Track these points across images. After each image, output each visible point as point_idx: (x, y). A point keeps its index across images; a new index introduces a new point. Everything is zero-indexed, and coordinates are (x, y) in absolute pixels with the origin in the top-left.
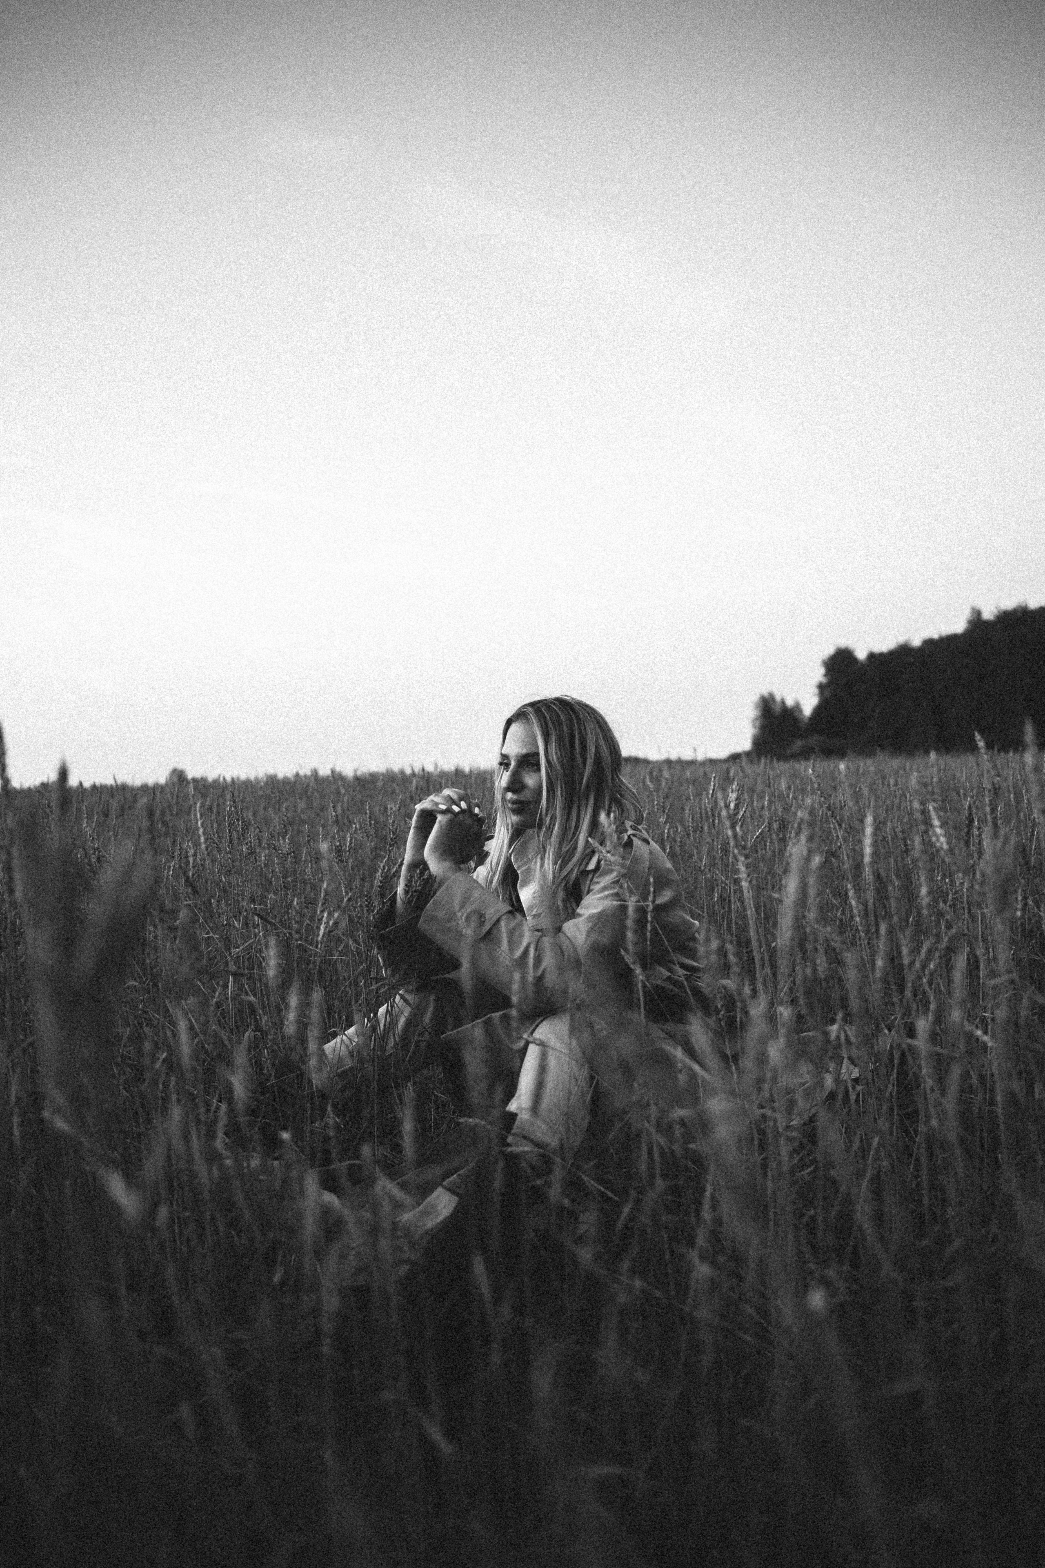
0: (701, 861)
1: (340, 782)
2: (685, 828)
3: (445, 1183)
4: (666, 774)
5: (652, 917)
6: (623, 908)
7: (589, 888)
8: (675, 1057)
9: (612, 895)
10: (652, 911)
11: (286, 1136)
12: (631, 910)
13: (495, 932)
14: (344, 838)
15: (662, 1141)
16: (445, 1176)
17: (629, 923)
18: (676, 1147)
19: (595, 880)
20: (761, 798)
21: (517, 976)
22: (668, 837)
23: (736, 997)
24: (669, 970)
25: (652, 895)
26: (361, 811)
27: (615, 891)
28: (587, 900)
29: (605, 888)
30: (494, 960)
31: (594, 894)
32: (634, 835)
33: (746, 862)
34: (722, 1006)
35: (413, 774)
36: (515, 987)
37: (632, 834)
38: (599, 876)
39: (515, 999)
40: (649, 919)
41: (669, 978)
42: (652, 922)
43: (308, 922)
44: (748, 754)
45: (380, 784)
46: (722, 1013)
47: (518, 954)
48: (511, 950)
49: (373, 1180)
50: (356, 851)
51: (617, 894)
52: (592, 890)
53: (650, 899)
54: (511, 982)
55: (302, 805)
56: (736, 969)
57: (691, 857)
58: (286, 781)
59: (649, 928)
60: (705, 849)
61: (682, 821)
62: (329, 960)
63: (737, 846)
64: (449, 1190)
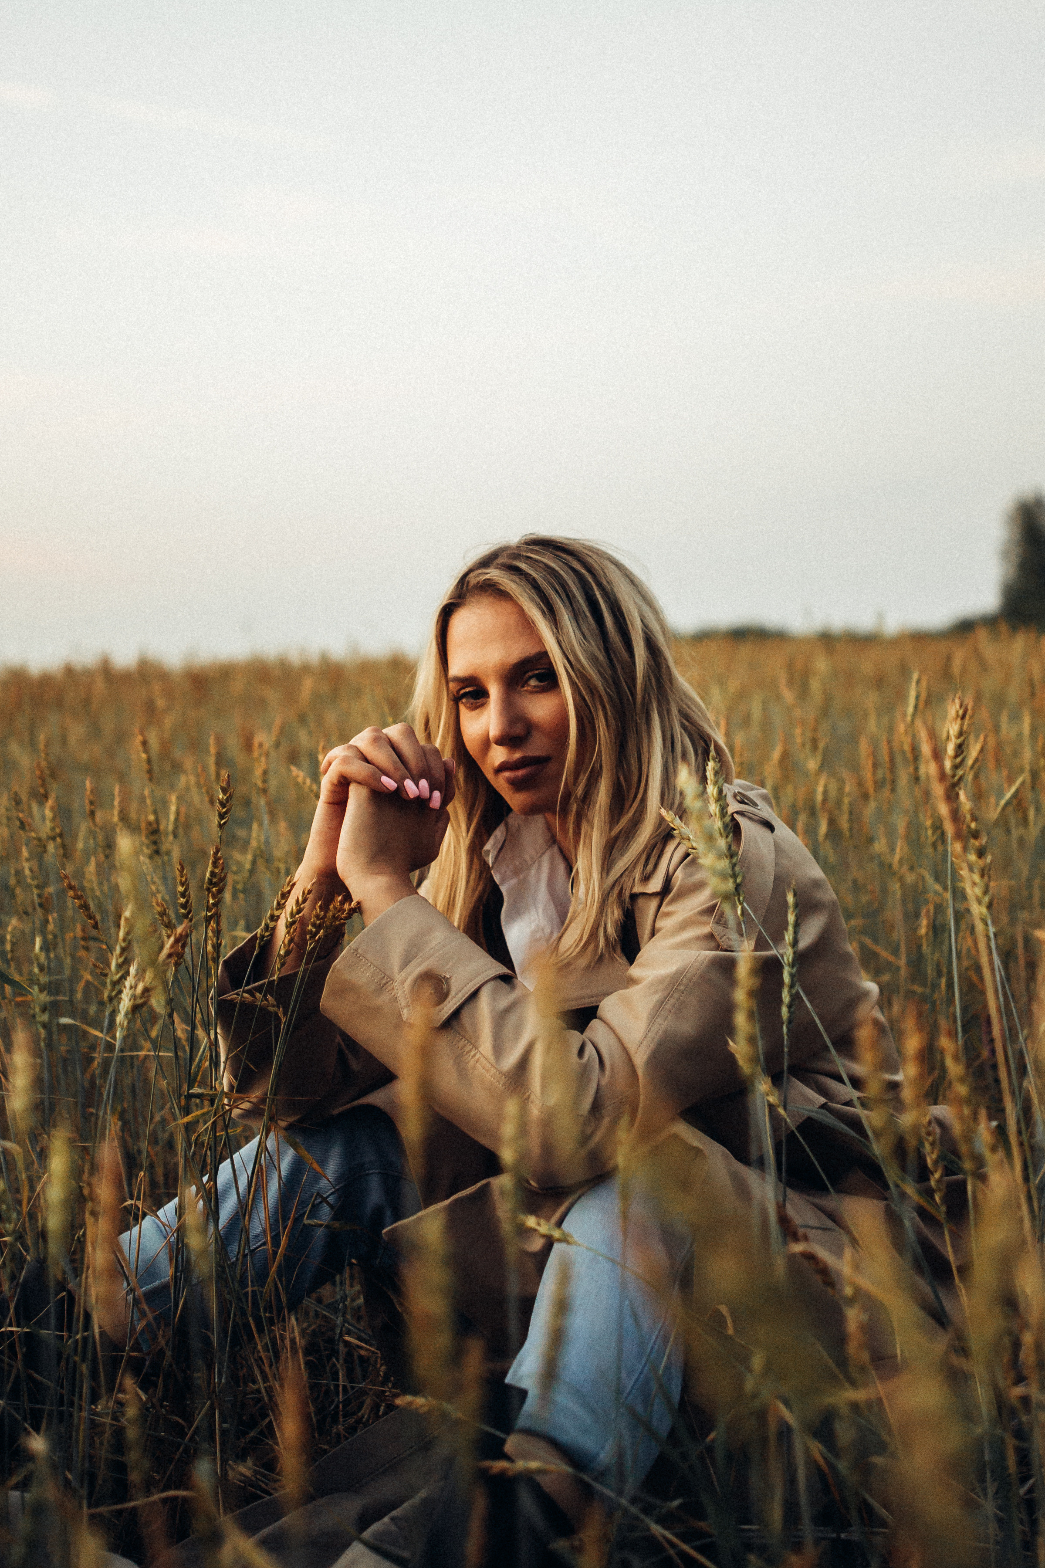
0: (892, 849)
1: (157, 687)
2: (860, 784)
3: (367, 1534)
4: (822, 664)
5: (792, 976)
6: (727, 967)
7: (654, 926)
8: (839, 1274)
9: (698, 938)
10: (792, 965)
11: (38, 1444)
12: (743, 970)
13: (465, 1015)
14: (165, 803)
15: (816, 1448)
16: (364, 1521)
17: (740, 996)
18: (843, 1466)
19: (664, 909)
20: (1015, 717)
21: (511, 1107)
22: (825, 800)
23: (963, 1148)
24: (822, 1090)
25: (791, 929)
26: (196, 746)
27: (706, 930)
28: (649, 950)
29: (684, 925)
30: (462, 1072)
31: (665, 937)
32: (741, 813)
33: (981, 862)
34: (936, 1162)
35: (306, 669)
36: (508, 1130)
37: (737, 812)
38: (672, 901)
39: (507, 1155)
40: (786, 978)
41: (823, 1106)
42: (792, 986)
43: (89, 978)
44: (990, 622)
45: (238, 686)
46: (937, 1175)
47: (511, 1059)
48: (498, 1050)
49: (215, 1539)
50: (187, 827)
51: (711, 936)
52: (659, 930)
53: (789, 936)
54: (500, 1116)
55: (77, 731)
56: (962, 1090)
57: (870, 840)
58: (46, 681)
59: (786, 997)
60: (901, 824)
61: (855, 768)
62: (132, 1057)
63: (958, 836)
64: (375, 1548)
